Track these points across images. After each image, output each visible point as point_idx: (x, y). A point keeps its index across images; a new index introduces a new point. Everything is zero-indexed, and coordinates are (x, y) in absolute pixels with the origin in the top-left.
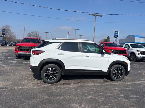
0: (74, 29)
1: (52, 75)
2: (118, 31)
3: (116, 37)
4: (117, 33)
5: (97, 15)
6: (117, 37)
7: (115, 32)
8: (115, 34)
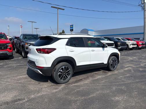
0: (30, 22)
1: (65, 74)
2: (73, 25)
3: (71, 31)
4: (73, 27)
5: (59, 8)
6: (73, 30)
7: (71, 26)
8: (71, 28)
